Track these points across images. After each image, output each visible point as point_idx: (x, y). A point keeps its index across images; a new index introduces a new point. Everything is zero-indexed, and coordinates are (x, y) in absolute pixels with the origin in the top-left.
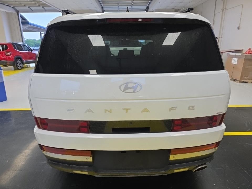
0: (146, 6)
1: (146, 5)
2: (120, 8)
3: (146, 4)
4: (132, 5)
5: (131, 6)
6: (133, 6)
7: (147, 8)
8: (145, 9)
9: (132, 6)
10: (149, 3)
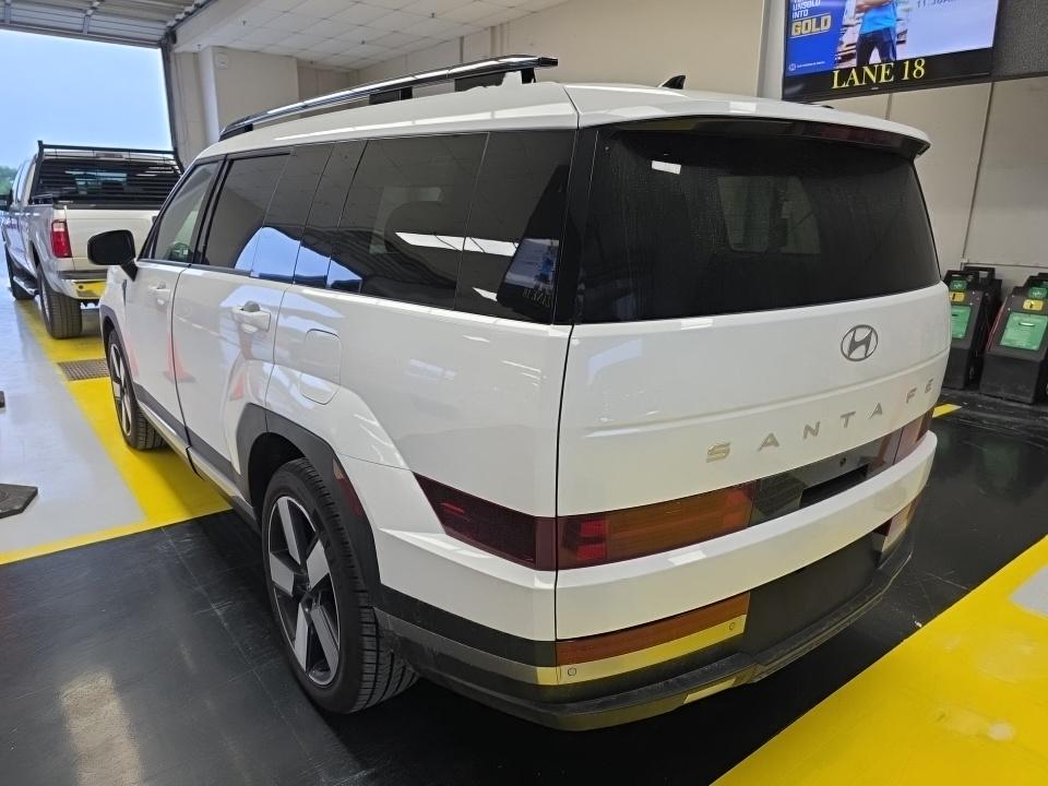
0: (164, 26)
1: (165, 22)
2: (13, 11)
3: (164, 17)
4: (93, 8)
5: (82, 15)
6: (94, 17)
7: (167, 35)
8: (157, 38)
9: (90, 12)
10: (180, 16)
